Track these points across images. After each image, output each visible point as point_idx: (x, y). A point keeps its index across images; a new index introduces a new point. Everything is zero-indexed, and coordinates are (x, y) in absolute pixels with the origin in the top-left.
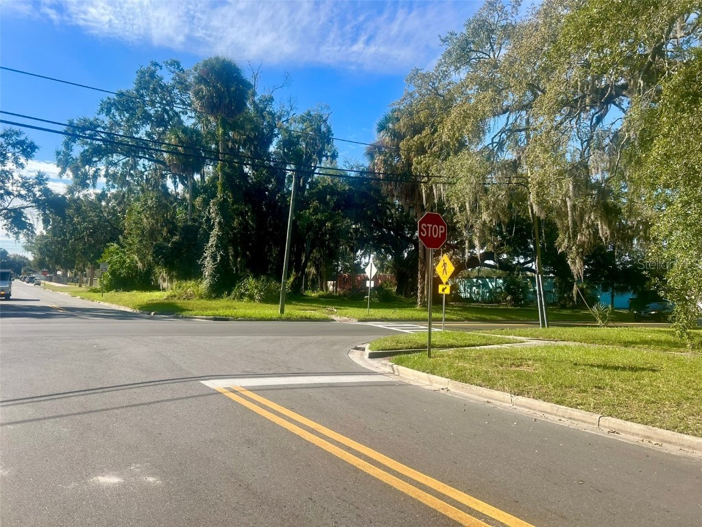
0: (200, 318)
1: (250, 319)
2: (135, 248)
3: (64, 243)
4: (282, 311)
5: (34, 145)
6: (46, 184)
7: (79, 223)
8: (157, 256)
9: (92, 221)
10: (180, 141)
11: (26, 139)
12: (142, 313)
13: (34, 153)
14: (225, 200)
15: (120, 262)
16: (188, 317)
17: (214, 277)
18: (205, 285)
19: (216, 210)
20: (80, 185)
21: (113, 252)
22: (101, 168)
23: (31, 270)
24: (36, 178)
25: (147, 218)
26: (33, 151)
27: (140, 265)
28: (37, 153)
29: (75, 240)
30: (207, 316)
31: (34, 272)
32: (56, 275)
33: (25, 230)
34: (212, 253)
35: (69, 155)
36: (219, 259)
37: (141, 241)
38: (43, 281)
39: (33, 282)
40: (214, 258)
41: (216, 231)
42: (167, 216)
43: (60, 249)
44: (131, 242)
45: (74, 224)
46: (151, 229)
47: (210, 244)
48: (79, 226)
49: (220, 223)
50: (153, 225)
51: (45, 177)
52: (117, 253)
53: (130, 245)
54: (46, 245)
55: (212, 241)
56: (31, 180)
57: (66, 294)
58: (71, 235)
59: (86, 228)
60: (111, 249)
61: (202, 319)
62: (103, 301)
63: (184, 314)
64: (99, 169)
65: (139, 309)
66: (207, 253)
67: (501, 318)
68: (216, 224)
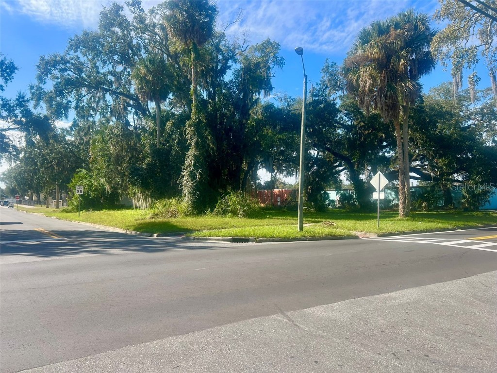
0: (215, 240)
1: (272, 239)
2: (104, 171)
3: (35, 172)
4: (301, 228)
5: (13, 65)
6: (28, 106)
7: (48, 154)
8: (133, 177)
9: (59, 152)
10: (148, 71)
11: (5, 59)
12: (139, 235)
13: (13, 75)
14: (200, 122)
15: (88, 185)
16: (201, 239)
17: (194, 194)
18: (186, 202)
19: (192, 130)
20: (54, 114)
21: (82, 177)
22: (72, 100)
23: (4, 196)
24: (17, 99)
25: (114, 146)
26: (12, 72)
27: (107, 187)
28: (16, 75)
29: (45, 169)
30: (223, 236)
31: (7, 197)
32: (24, 199)
33: (7, 154)
34: (191, 172)
35: (42, 89)
36: (198, 176)
37: (108, 166)
38: (15, 204)
39: (7, 205)
40: (193, 176)
41: (192, 152)
42: (131, 143)
43: (32, 177)
44: (99, 167)
45: (44, 155)
46: (117, 155)
47: (187, 164)
48: (48, 157)
49: (197, 143)
50: (119, 151)
51: (26, 99)
52: (86, 178)
53: (99, 170)
54: (20, 173)
55: (189, 160)
56: (11, 102)
57: (40, 214)
58: (42, 164)
59: (54, 158)
60: (81, 174)
61: (218, 240)
62: (83, 221)
63: (194, 235)
64: (70, 101)
65: (134, 230)
66: (185, 173)
67: (479, 225)
68: (192, 144)
